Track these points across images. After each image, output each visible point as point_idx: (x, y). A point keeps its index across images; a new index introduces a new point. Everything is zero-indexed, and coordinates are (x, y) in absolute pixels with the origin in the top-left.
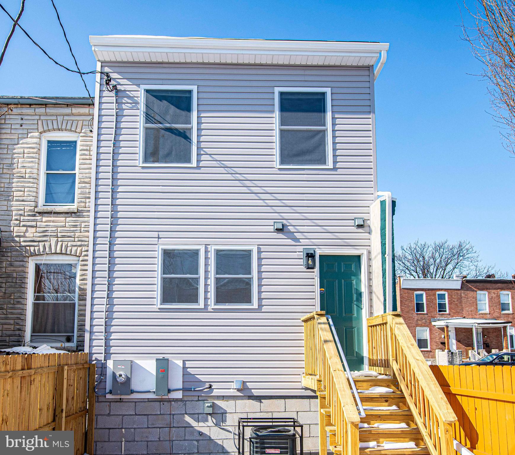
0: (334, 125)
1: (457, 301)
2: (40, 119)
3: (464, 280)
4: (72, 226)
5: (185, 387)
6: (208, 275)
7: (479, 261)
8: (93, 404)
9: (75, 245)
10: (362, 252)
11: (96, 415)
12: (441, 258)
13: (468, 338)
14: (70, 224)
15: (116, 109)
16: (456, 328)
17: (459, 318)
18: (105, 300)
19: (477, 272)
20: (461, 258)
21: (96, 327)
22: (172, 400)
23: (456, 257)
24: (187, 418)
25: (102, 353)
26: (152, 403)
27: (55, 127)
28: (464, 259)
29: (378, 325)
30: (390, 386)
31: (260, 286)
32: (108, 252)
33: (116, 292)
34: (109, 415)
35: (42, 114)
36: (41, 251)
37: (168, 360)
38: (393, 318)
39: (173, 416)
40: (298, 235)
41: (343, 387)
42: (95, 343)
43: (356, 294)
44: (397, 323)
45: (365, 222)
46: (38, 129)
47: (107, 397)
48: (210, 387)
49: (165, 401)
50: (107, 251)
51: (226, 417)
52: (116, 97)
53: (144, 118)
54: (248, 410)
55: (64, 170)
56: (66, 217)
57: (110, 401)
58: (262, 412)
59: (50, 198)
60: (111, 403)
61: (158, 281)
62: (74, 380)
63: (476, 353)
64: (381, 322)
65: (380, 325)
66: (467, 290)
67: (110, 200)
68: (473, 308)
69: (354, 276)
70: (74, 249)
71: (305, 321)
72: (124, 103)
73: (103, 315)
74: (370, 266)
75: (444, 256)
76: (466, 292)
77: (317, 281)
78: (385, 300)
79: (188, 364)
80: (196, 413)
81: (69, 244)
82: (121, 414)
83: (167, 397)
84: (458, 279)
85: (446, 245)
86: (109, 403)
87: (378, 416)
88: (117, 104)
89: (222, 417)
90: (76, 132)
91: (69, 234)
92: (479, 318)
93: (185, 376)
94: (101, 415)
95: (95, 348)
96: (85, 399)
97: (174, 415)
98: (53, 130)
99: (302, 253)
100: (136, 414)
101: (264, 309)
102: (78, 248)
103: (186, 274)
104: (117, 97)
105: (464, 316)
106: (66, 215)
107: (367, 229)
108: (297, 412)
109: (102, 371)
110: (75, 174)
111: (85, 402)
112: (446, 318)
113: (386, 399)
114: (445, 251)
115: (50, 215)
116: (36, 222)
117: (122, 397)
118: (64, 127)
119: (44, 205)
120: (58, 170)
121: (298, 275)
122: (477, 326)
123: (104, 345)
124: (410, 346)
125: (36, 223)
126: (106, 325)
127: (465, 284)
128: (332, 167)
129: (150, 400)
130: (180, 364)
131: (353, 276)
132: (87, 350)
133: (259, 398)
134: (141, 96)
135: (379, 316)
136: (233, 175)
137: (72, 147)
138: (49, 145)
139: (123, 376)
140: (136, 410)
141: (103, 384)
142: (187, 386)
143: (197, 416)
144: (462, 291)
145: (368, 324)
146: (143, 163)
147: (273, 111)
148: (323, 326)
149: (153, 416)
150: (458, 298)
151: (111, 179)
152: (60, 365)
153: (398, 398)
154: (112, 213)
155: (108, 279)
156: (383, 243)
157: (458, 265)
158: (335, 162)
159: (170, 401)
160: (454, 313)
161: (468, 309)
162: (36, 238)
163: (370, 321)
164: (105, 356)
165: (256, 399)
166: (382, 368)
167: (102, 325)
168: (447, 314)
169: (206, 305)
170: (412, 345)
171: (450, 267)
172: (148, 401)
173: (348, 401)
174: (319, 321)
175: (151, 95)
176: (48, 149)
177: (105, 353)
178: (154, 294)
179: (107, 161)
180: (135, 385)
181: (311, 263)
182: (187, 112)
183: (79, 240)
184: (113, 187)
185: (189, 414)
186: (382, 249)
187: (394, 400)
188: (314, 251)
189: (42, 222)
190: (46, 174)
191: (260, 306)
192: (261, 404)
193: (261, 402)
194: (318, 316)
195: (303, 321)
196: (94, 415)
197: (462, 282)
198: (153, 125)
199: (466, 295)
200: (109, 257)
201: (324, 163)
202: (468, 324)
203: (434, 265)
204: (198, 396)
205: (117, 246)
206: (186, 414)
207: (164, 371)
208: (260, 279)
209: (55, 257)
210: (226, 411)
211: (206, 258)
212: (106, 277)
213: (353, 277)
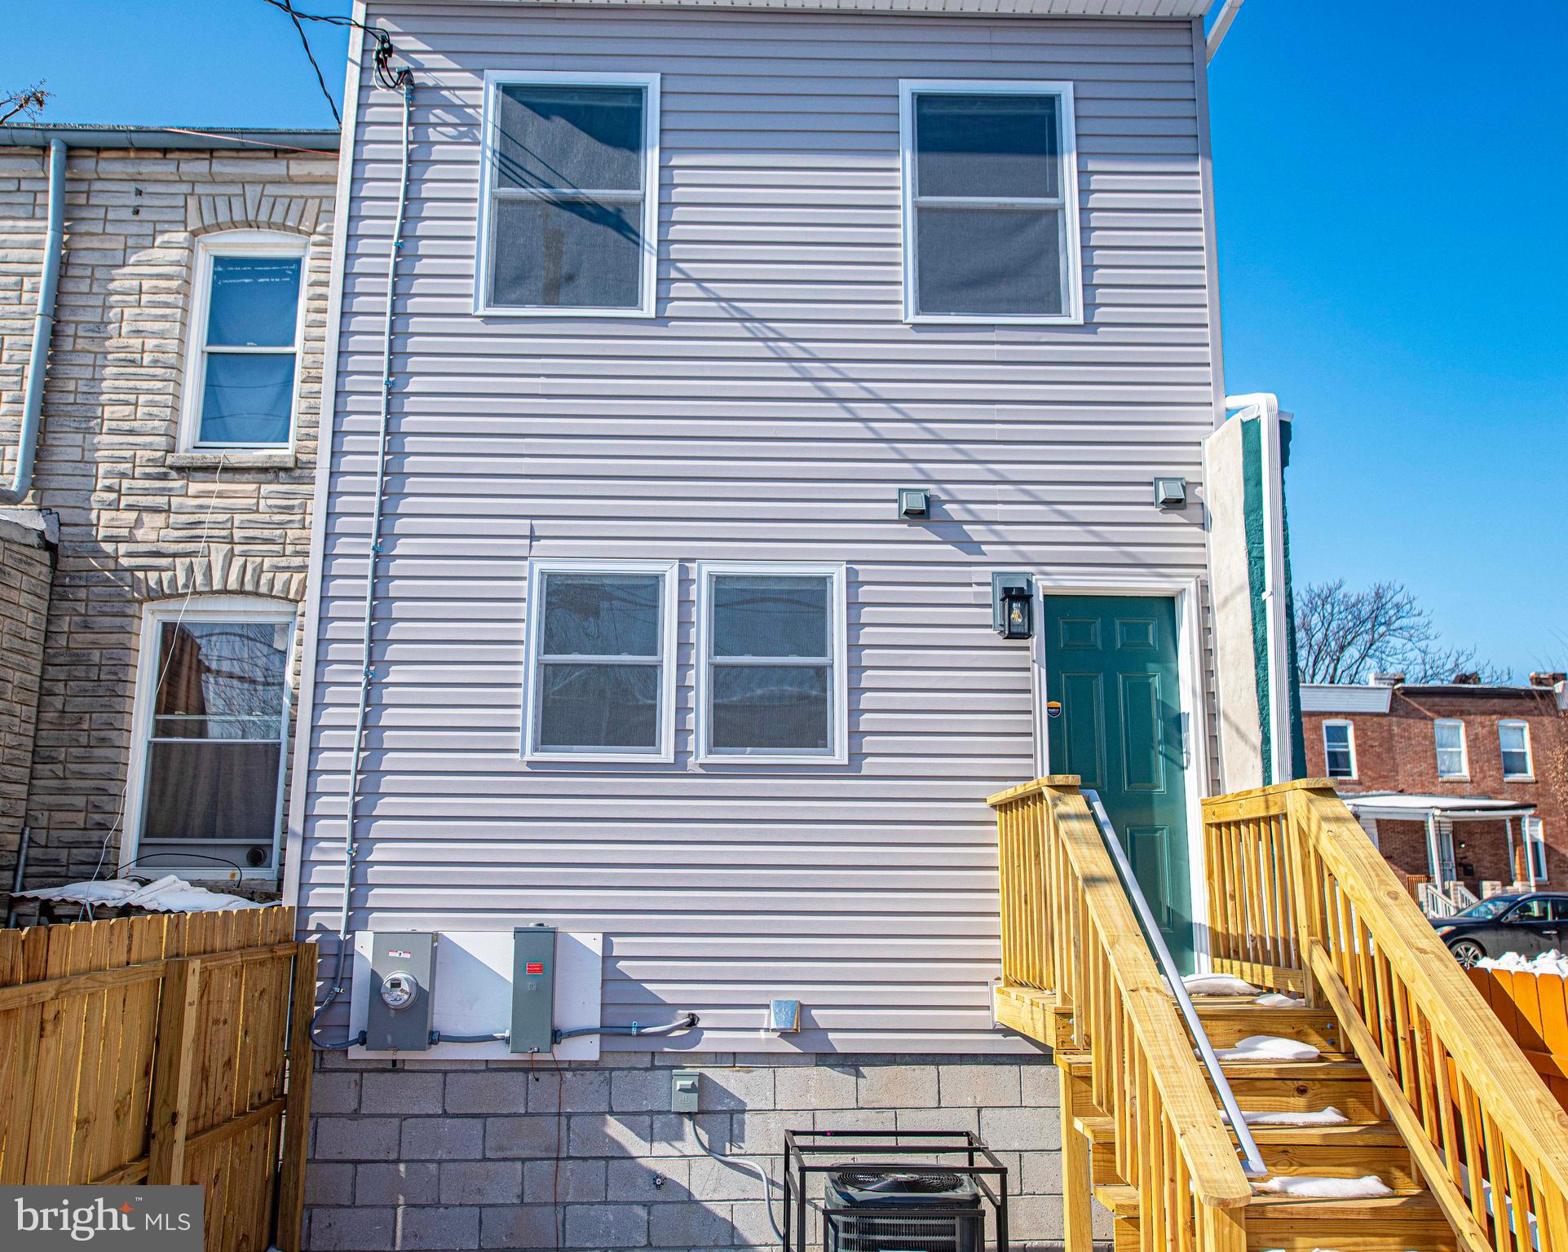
0: (1084, 192)
1: (1381, 745)
2: (192, 194)
3: (1398, 689)
4: (276, 510)
5: (608, 1023)
6: (689, 659)
7: (1432, 637)
8: (304, 1080)
9: (284, 567)
10: (1180, 586)
11: (311, 1116)
12: (1327, 630)
13: (1415, 850)
14: (270, 502)
15: (409, 142)
16: (1378, 821)
17: (1386, 792)
18: (356, 733)
19: (1428, 667)
20: (1382, 629)
21: (322, 822)
22: (566, 1066)
23: (1369, 625)
24: (616, 1129)
25: (340, 909)
26: (500, 1076)
27: (238, 215)
28: (1390, 631)
29: (1247, 822)
30: (1306, 1035)
31: (855, 691)
32: (368, 583)
33: (390, 711)
34: (356, 1115)
35: (200, 179)
36: (180, 584)
37: (554, 932)
38: (1310, 801)
39: (569, 1121)
40: (975, 532)
41: (1172, 1056)
42: (317, 874)
43: (1164, 719)
44: (1326, 819)
45: (1187, 492)
46: (185, 222)
47: (350, 1057)
48: (692, 1022)
49: (543, 1070)
50: (365, 577)
51: (742, 1123)
52: (409, 106)
53: (496, 171)
54: (815, 1102)
55: (259, 345)
56: (260, 483)
57: (362, 1070)
58: (862, 1108)
59: (214, 424)
60: (365, 1075)
61: (527, 674)
62: (235, 1002)
63: (1439, 891)
64: (1262, 814)
65: (1257, 821)
66: (1407, 715)
67: (382, 418)
68: (1424, 765)
69: (1156, 661)
70: (282, 577)
71: (1004, 807)
72: (435, 125)
73: (348, 782)
74: (1206, 631)
75: (1334, 625)
76: (1404, 720)
77: (1038, 677)
78: (1266, 740)
79: (620, 946)
80: (644, 1109)
81: (267, 562)
82: (395, 1111)
83: (548, 1057)
84: (1382, 686)
85: (1340, 595)
86: (356, 1076)
87: (1281, 1148)
88: (411, 128)
89: (731, 1125)
90: (299, 232)
91: (266, 534)
92: (1442, 795)
93: (610, 986)
94: (330, 1115)
95: (318, 890)
96: (279, 1061)
97: (569, 1116)
98: (231, 225)
99: (989, 589)
100: (445, 1114)
101: (869, 765)
102: (295, 575)
103: (618, 654)
104: (412, 106)
105: (1401, 787)
106: (262, 477)
107: (1193, 512)
108: (979, 1109)
109: (337, 967)
110: (295, 354)
111: (276, 1072)
112: (1350, 794)
113: (1301, 1083)
114: (1336, 610)
115: (213, 476)
116: (170, 496)
117: (401, 1055)
118: (263, 217)
119: (195, 448)
120: (245, 345)
121: (978, 658)
122: (1440, 816)
123: (347, 882)
124: (1388, 901)
125: (169, 500)
126: (355, 817)
127: (1401, 699)
128: (1081, 321)
129: (491, 1067)
130: (594, 943)
131: (1153, 662)
132: (289, 900)
133: (853, 1062)
134: (486, 104)
135: (1250, 792)
136: (771, 344)
137: (288, 276)
138: (220, 269)
139: (405, 986)
140: (448, 1100)
141: (339, 1010)
142: (618, 1019)
143: (647, 1119)
144: (1394, 719)
145: (1205, 816)
146: (488, 305)
147: (894, 152)
148: (1075, 825)
149: (502, 1120)
150: (1383, 737)
151: (386, 353)
152: (178, 955)
153: (1343, 1080)
154: (387, 458)
155: (368, 667)
156: (1254, 554)
157: (1374, 647)
158: (1090, 306)
159: (559, 1070)
160: (1373, 779)
161: (1412, 768)
162: (166, 545)
163: (1216, 809)
164: (349, 918)
165: (842, 1065)
166: (1268, 969)
167: (344, 817)
168: (1354, 783)
169: (681, 753)
170: (1394, 896)
171: (1352, 653)
172: (488, 1070)
173: (1197, 1113)
174: (1062, 808)
175: (520, 102)
176: (214, 283)
177: (350, 908)
178: (514, 716)
179: (376, 299)
180: (446, 1016)
181: (1020, 620)
182: (627, 153)
183: (298, 552)
184: (391, 379)
185: (621, 1115)
186: (1251, 573)
187: (1327, 1086)
188: (1028, 580)
189: (186, 495)
190: (206, 355)
191: (856, 756)
192: (861, 1081)
193: (858, 1075)
194: (1056, 793)
195: (994, 806)
196: (306, 1117)
197: (1394, 694)
198: (523, 190)
199: (1404, 730)
200: (374, 598)
201: (1056, 308)
202: (1412, 811)
203: (1307, 648)
204: (653, 1053)
205: (398, 561)
206: (612, 1113)
207: (541, 971)
208: (855, 669)
209: (224, 604)
210: (745, 1104)
211: (684, 603)
212: (360, 662)
213: (1151, 667)
